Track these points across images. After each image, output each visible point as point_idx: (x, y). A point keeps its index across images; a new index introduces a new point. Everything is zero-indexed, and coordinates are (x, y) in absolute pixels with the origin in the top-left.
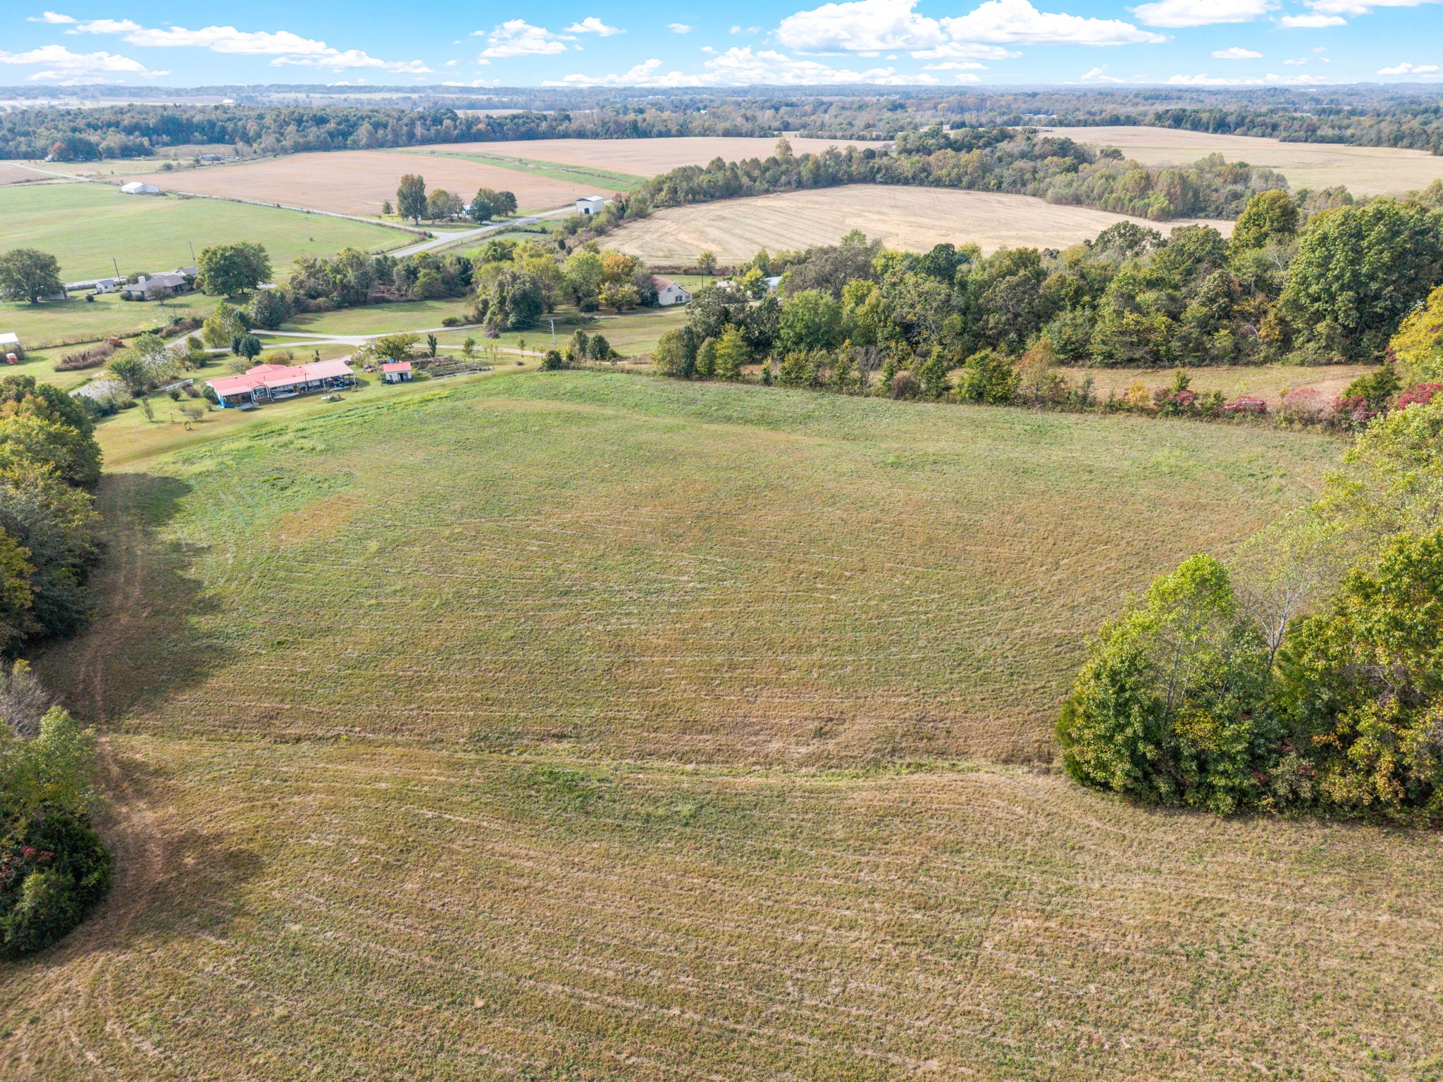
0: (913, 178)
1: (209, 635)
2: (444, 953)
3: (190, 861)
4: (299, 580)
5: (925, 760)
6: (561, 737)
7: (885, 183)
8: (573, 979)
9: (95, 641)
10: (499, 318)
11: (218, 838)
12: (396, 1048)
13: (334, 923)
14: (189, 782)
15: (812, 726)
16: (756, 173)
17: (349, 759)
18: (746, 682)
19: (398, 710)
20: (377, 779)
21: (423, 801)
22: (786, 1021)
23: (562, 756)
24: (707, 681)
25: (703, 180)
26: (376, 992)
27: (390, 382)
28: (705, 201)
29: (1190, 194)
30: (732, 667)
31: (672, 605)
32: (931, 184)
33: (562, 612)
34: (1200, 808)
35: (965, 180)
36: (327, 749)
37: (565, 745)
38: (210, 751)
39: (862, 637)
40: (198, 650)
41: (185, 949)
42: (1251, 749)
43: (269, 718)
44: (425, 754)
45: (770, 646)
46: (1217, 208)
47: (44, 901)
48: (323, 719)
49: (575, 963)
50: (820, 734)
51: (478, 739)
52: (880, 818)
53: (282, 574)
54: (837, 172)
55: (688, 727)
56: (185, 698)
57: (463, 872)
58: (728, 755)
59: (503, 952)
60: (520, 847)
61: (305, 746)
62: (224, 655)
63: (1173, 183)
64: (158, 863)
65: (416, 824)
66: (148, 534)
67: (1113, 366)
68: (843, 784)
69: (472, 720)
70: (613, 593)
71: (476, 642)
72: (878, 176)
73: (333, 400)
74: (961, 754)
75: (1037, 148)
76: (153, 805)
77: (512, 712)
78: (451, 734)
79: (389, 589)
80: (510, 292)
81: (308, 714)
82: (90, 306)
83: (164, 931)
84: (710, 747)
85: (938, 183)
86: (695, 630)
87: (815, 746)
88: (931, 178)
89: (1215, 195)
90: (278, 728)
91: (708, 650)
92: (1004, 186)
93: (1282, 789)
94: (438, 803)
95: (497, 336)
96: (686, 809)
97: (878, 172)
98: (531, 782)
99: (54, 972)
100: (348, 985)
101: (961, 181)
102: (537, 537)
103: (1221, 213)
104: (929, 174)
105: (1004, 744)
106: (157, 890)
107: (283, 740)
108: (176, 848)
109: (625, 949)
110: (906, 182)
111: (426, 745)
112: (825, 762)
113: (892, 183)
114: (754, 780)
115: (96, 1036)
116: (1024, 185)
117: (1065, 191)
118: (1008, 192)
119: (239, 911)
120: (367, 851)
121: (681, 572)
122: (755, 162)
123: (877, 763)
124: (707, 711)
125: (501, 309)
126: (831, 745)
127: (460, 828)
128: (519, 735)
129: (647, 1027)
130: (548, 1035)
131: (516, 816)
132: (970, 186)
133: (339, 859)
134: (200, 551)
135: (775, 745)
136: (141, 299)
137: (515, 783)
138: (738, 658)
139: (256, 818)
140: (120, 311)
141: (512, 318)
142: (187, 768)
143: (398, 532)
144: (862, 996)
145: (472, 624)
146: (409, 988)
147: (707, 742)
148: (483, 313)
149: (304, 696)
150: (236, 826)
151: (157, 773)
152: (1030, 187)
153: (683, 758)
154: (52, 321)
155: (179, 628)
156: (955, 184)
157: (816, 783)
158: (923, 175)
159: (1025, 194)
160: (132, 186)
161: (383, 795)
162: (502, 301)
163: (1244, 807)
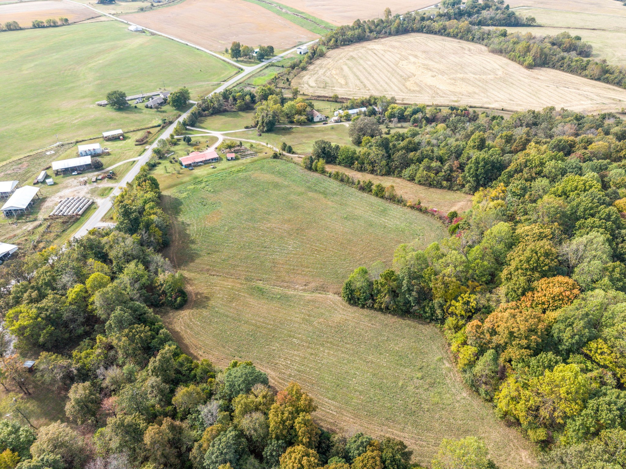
0: (439, 31)
1: (194, 250)
2: (238, 315)
3: (199, 297)
4: (211, 236)
5: (321, 292)
6: (261, 280)
7: (427, 33)
8: (256, 320)
9: (172, 248)
10: (262, 127)
11: (203, 293)
12: (232, 327)
13: (222, 309)
14: (196, 282)
15: (304, 283)
16: (373, 27)
17: (223, 281)
18: (295, 273)
19: (232, 271)
20: (228, 285)
21: (236, 290)
22: (283, 329)
23: (260, 284)
24: (288, 272)
25: (350, 33)
26: (229, 319)
27: (229, 160)
28: (348, 45)
29: (543, 57)
30: (294, 270)
31: (286, 254)
32: (445, 35)
33: (264, 252)
34: (357, 306)
35: (460, 35)
36: (219, 278)
37: (261, 282)
38: (198, 276)
39: (319, 266)
40: (193, 253)
41: (201, 311)
42: (365, 298)
43: (208, 270)
44: (237, 281)
45: (302, 266)
46: (553, 64)
47: (180, 302)
48: (218, 272)
49: (257, 318)
50: (305, 285)
51: (246, 279)
52: (309, 301)
53: (207, 234)
54: (407, 27)
55: (283, 281)
56: (191, 264)
57: (242, 303)
58: (288, 287)
59: (247, 316)
60: (251, 300)
61: (215, 277)
62: (198, 256)
63: (536, 51)
64: (194, 297)
65: (235, 294)
66: (176, 218)
67: (420, 184)
68: (306, 295)
69: (245, 275)
70: (275, 249)
71: (247, 258)
72: (424, 30)
73: (213, 168)
74: (328, 292)
75: (498, 16)
76: (191, 286)
77: (252, 274)
78: (241, 277)
79: (230, 242)
80: (266, 120)
81: (215, 270)
82: (136, 110)
83: (197, 308)
84: (286, 285)
85: (448, 35)
86: (289, 260)
87: (304, 287)
88: (446, 33)
89: (554, 57)
90: (210, 272)
91: (290, 265)
92: (475, 39)
93: (368, 305)
94: (238, 291)
95: (260, 135)
96: (278, 296)
97: (424, 28)
98: (254, 288)
99: (183, 312)
100: (225, 318)
101: (457, 35)
102: (262, 230)
103: (554, 66)
104: (445, 30)
105: (335, 291)
106: (195, 301)
107: (211, 275)
108: (197, 294)
109: (264, 317)
110: (435, 33)
111: (237, 279)
112: (304, 290)
113: (430, 33)
114: (292, 292)
115: (191, 321)
116: (483, 40)
117: (497, 47)
118: (476, 42)
119: (208, 306)
120: (227, 298)
121: (289, 245)
122: (373, 22)
123: (313, 292)
124: (287, 278)
125: (262, 125)
126: (306, 288)
127: (242, 296)
128: (253, 279)
129: (265, 328)
130: (252, 327)
131: (251, 294)
132: (461, 38)
133: (223, 299)
134: (188, 225)
135: (297, 286)
136: (151, 108)
137: (251, 289)
138: (295, 268)
139: (209, 290)
140: (146, 114)
141: (265, 129)
142: (195, 279)
143: (232, 225)
144: (295, 327)
145: (246, 253)
146: (233, 319)
147: (285, 284)
148: (257, 124)
149: (215, 266)
150: (205, 291)
151: (190, 280)
152: (485, 41)
153: (281, 287)
154: (127, 118)
155: (188, 247)
156: (455, 36)
157: (302, 294)
158: (443, 31)
159: (482, 44)
160: (133, 28)
161: (229, 288)
162: (263, 122)
163: (363, 307)
